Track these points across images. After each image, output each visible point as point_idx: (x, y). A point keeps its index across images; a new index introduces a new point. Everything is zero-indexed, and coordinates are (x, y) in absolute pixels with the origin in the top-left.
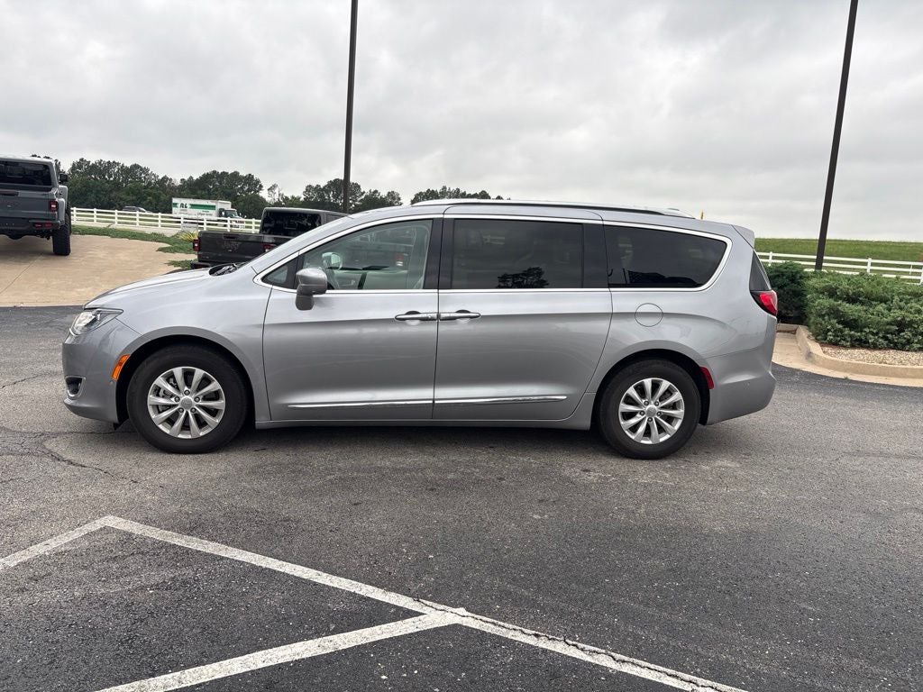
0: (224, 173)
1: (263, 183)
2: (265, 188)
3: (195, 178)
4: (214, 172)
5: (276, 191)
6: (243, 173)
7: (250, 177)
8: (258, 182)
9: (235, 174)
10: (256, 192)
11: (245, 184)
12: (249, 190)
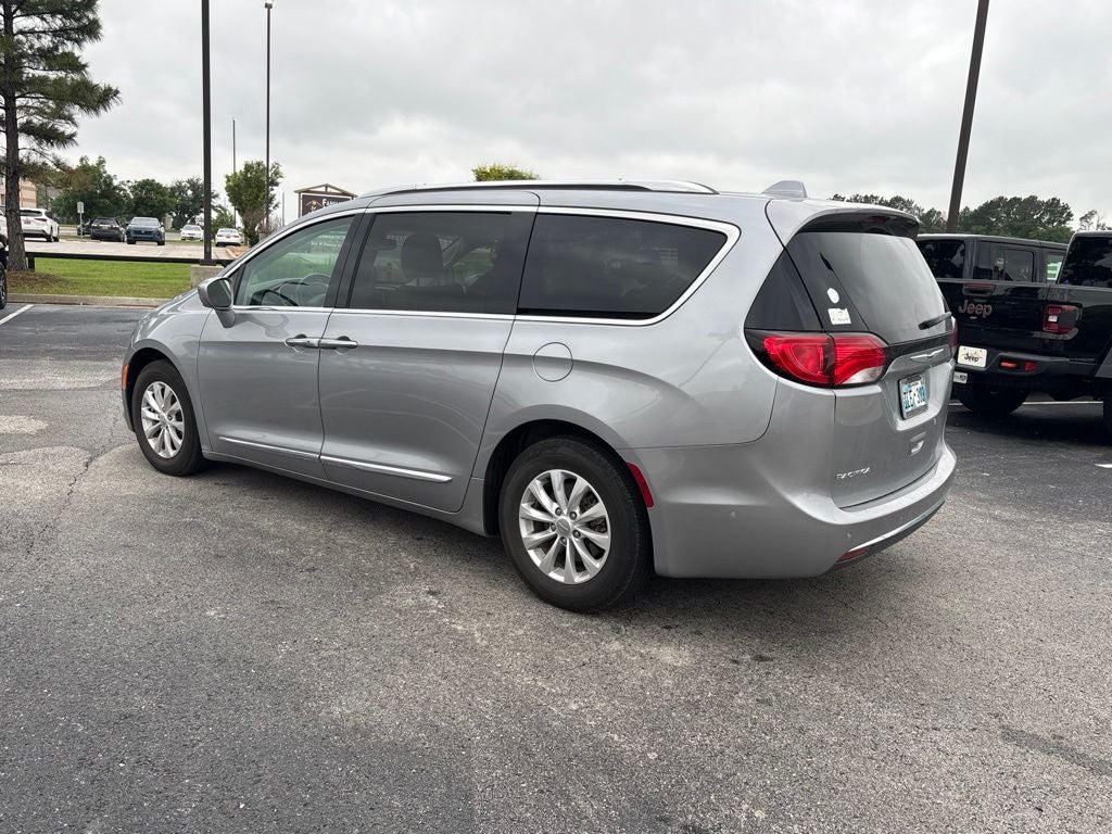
0: (1016, 200)
1: (1072, 210)
2: (1077, 215)
3: (972, 209)
4: (1001, 199)
5: (1094, 220)
6: (1044, 197)
7: (1054, 202)
8: (1066, 208)
9: (1032, 200)
10: (1060, 223)
11: (1046, 211)
12: (1049, 222)
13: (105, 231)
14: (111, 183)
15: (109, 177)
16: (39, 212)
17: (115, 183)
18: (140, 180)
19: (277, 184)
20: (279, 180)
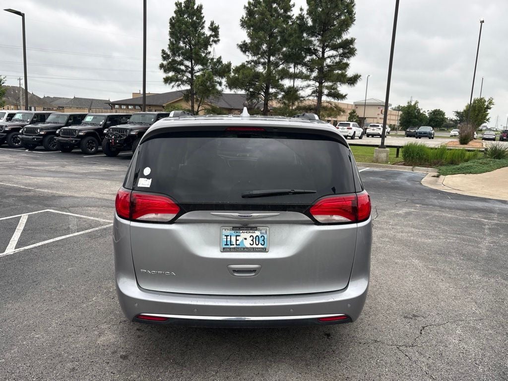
13: (412, 133)
14: (420, 112)
15: (419, 109)
16: (379, 126)
17: (421, 112)
18: (433, 110)
19: (490, 108)
20: (491, 106)
